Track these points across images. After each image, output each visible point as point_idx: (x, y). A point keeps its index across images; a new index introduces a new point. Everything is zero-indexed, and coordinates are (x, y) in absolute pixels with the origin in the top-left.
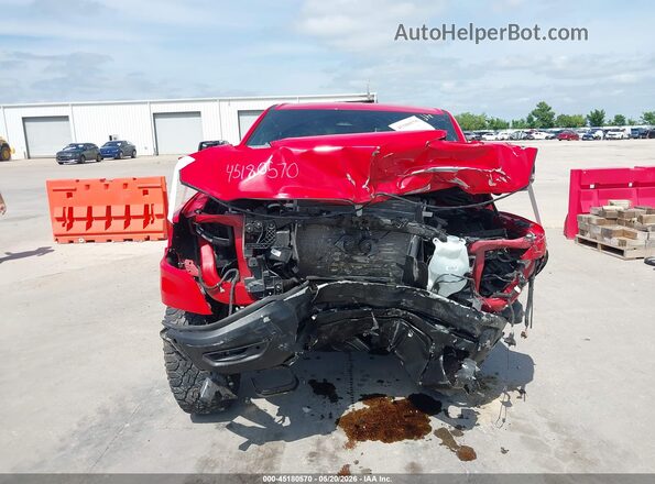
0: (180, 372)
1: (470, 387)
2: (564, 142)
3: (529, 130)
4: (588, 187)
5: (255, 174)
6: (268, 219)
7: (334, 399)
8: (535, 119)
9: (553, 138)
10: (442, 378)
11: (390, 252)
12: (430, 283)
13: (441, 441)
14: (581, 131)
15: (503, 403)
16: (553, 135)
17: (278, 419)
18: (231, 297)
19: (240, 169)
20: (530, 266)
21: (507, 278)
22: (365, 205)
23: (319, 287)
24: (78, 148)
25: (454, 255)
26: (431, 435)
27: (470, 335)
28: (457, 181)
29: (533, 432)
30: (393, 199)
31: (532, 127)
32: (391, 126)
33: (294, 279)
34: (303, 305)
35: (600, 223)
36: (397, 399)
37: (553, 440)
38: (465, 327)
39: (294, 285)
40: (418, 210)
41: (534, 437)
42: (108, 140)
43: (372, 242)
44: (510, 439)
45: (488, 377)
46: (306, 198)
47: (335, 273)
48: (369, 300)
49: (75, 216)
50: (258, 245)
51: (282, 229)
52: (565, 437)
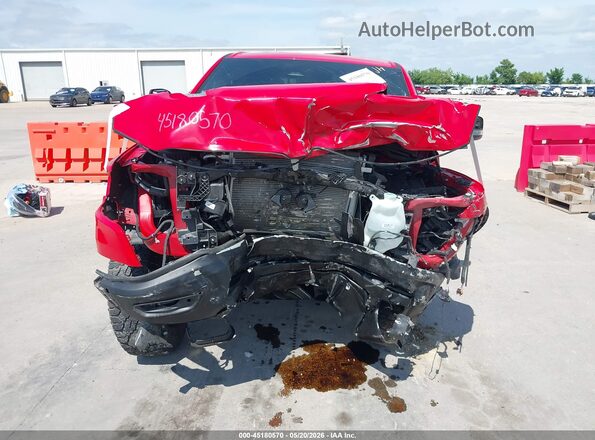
0: (121, 318)
1: (404, 342)
2: (524, 98)
3: (491, 86)
4: (541, 143)
5: (186, 124)
6: (201, 170)
7: (276, 344)
8: (498, 75)
9: (513, 94)
10: (376, 332)
11: (329, 207)
12: (367, 239)
13: (373, 391)
14: (540, 88)
15: (440, 354)
16: (514, 91)
17: (222, 362)
18: (165, 248)
19: (171, 117)
20: (468, 226)
21: (445, 236)
22: (302, 160)
23: (255, 241)
24: (70, 92)
25: (391, 213)
26: (365, 385)
27: (405, 291)
28: (395, 136)
29: (465, 385)
30: (330, 153)
31: (495, 83)
32: (342, 78)
33: (230, 232)
34: (237, 259)
35: (549, 177)
36: (338, 346)
37: (482, 394)
38: (400, 283)
39: (230, 238)
40: (357, 166)
41: (466, 390)
42: (99, 85)
43: (309, 197)
44: (440, 391)
45: (427, 328)
46: (240, 150)
47: (274, 227)
48: (307, 254)
49: (54, 157)
50: (191, 198)
51: (216, 181)
52: (495, 391)
